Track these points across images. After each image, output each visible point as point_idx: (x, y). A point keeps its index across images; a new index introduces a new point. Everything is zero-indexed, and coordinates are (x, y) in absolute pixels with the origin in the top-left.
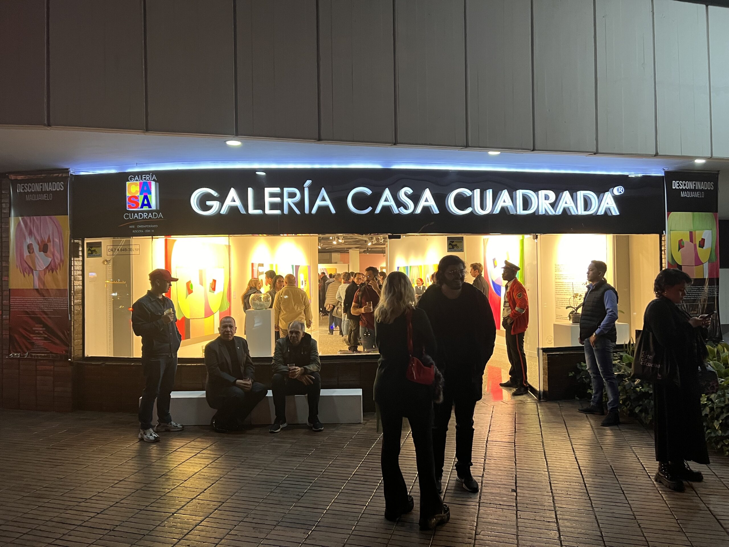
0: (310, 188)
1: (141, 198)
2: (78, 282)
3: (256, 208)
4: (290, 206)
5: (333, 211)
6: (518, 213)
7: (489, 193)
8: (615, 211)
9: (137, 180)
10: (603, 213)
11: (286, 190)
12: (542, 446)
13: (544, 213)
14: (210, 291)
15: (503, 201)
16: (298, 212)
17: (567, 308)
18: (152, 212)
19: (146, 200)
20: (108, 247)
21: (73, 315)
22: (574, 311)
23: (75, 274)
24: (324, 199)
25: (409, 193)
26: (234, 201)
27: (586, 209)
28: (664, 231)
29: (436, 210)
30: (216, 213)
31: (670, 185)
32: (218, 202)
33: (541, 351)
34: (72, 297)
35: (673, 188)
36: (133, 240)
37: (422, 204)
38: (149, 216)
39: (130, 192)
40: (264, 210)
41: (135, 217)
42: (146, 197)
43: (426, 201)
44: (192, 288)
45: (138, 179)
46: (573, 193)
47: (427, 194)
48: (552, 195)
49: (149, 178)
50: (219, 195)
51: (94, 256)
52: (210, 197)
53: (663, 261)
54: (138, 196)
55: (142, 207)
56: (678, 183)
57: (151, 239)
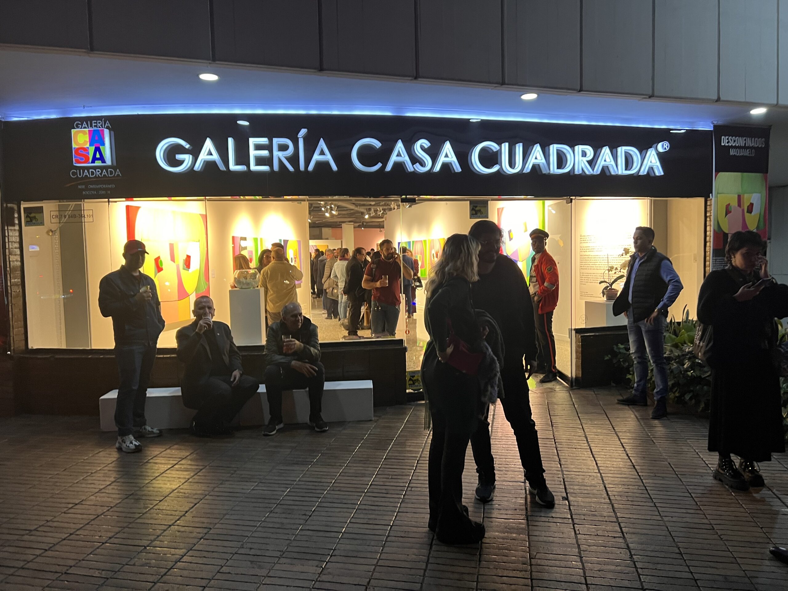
0: (305, 138)
1: (92, 150)
2: (15, 257)
3: (237, 163)
4: (280, 162)
5: (334, 167)
6: (552, 172)
7: (519, 149)
8: (659, 171)
9: (85, 128)
10: (645, 173)
11: (276, 141)
12: (586, 442)
13: (581, 172)
14: (184, 269)
15: (534, 157)
16: (291, 168)
17: (600, 283)
18: (106, 168)
19: (98, 152)
20: (52, 213)
21: (10, 298)
22: (608, 287)
23: (10, 246)
24: (322, 153)
25: (426, 147)
26: (211, 154)
27: (626, 169)
28: (711, 195)
29: (458, 168)
30: (188, 170)
31: (718, 142)
32: (191, 156)
33: (574, 332)
34: (8, 276)
35: (723, 144)
36: (85, 204)
37: (442, 159)
38: (103, 174)
39: (77, 143)
40: (248, 166)
41: (85, 174)
42: (97, 149)
43: (446, 156)
44: (162, 265)
45: (86, 126)
46: (613, 149)
47: (447, 147)
48: (590, 151)
49: (102, 125)
50: (191, 147)
51: (35, 224)
52: (180, 149)
53: (708, 228)
54: (88, 148)
55: (93, 162)
56: (728, 139)
57: (108, 203)
